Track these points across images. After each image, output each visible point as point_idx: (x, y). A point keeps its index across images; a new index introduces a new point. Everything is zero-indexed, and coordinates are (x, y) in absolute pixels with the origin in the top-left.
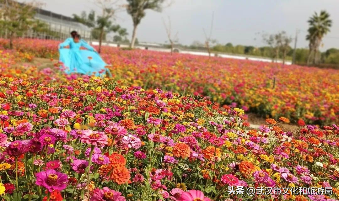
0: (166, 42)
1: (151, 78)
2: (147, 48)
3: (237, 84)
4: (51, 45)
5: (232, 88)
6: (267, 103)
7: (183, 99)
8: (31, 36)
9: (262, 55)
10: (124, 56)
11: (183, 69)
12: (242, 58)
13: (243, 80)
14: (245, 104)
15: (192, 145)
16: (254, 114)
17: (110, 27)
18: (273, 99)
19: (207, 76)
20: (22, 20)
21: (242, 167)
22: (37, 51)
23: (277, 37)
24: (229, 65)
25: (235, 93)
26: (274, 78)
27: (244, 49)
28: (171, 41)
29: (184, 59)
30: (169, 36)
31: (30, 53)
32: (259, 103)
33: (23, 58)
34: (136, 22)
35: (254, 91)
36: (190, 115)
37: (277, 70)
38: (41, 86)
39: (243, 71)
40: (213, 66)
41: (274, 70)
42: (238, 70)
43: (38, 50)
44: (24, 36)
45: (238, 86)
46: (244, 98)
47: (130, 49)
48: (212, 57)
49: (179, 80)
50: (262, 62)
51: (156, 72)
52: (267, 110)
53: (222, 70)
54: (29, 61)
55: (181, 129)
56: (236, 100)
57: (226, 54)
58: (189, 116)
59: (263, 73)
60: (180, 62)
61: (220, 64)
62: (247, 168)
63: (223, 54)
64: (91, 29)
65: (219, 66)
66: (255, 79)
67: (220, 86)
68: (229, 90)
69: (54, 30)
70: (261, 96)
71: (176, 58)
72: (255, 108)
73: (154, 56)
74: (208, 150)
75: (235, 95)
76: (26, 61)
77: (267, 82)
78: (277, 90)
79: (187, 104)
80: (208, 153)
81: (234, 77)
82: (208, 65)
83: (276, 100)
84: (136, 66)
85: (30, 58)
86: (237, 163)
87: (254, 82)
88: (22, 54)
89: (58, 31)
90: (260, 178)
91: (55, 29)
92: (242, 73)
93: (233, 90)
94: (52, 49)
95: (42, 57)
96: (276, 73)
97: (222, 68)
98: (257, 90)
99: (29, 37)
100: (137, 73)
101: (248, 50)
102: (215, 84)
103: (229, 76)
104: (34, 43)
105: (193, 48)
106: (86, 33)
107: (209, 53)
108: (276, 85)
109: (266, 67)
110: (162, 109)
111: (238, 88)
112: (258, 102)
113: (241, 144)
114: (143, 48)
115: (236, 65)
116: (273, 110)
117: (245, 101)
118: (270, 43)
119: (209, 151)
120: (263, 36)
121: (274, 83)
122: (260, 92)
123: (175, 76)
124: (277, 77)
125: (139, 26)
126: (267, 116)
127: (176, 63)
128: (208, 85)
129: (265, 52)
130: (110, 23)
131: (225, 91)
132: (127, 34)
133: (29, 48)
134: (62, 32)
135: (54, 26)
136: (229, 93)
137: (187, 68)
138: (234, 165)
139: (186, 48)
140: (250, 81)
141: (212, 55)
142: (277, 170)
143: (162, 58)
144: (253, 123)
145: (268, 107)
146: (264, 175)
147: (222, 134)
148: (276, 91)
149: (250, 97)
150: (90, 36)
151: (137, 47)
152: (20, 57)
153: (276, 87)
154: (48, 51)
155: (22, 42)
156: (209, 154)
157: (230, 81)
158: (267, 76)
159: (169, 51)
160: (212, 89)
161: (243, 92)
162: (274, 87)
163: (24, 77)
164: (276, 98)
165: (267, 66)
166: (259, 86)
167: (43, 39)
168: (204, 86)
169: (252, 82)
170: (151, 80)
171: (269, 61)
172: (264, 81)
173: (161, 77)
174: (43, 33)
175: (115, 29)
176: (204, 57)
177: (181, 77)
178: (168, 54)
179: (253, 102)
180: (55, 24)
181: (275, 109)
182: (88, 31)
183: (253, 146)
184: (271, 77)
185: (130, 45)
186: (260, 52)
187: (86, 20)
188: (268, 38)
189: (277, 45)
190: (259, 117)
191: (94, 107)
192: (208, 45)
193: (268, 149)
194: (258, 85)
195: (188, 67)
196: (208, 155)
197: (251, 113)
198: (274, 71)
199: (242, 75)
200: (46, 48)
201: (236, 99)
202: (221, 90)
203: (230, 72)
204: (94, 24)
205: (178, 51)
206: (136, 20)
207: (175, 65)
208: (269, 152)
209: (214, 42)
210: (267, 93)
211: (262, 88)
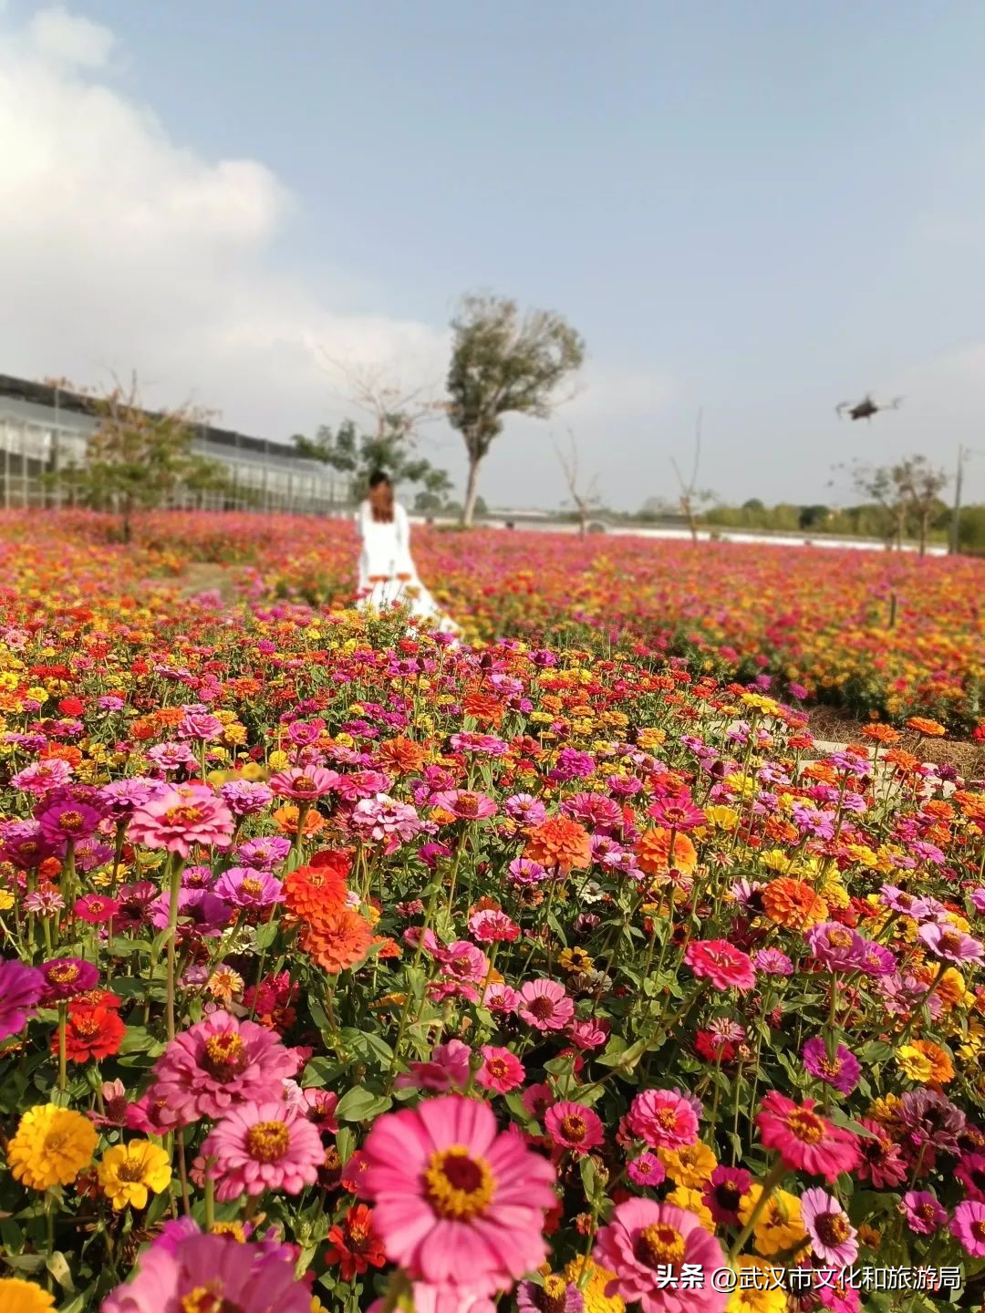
0: (564, 503)
1: (516, 610)
2: (510, 525)
3: (775, 618)
4: (238, 525)
5: (760, 630)
6: (870, 674)
7: (603, 667)
8: (184, 504)
9: (855, 531)
10: (443, 551)
11: (615, 579)
12: (795, 542)
13: (797, 605)
14: (801, 681)
15: (599, 822)
16: (832, 709)
17: (402, 467)
18: (892, 662)
19: (683, 596)
20: (157, 459)
21: (773, 901)
22: (199, 545)
23: (899, 474)
24: (755, 563)
25: (771, 646)
26: (893, 597)
27: (799, 514)
28: (577, 499)
29: (618, 551)
30: (572, 487)
31: (178, 551)
32: (847, 675)
33: (159, 566)
34: (477, 450)
35: (829, 640)
36: (615, 718)
37: (901, 573)
38: (181, 643)
39: (797, 579)
40: (704, 567)
41: (891, 574)
42: (778, 577)
43: (201, 540)
44: (164, 504)
45: (781, 624)
46: (796, 662)
47: (461, 529)
48: (703, 543)
49: (598, 611)
50: (854, 552)
51: (530, 591)
52: (873, 696)
53: (732, 580)
54: (173, 572)
55: (578, 767)
56: (773, 668)
57: (748, 533)
58: (611, 720)
59: (859, 584)
60: (604, 559)
61: (726, 561)
62: (792, 904)
63: (736, 532)
64: (345, 477)
65: (724, 567)
66: (833, 603)
67: (722, 625)
68: (750, 638)
69: (246, 485)
70: (853, 652)
71: (594, 550)
72: (835, 687)
73: (531, 545)
74: (652, 841)
75: (769, 653)
76: (165, 575)
77: (870, 609)
78: (902, 632)
79: (615, 683)
80: (652, 852)
81: (769, 598)
82: (688, 567)
83: (899, 663)
84: (474, 577)
85: (177, 566)
86: (756, 884)
87: (827, 611)
88: (155, 555)
89: (259, 487)
90: (833, 952)
91: (251, 482)
92: (794, 586)
93: (764, 637)
94: (238, 538)
95: (211, 560)
96: (899, 583)
97: (733, 574)
98: (837, 635)
99: (179, 508)
100: (474, 598)
101: (809, 519)
102: (707, 619)
103: (751, 594)
104: (191, 523)
105: (646, 519)
106: (337, 489)
107: (694, 530)
108: (900, 616)
109: (865, 565)
110: (512, 701)
111: (778, 631)
112: (843, 670)
113: (778, 810)
114: (500, 525)
115: (774, 564)
116: (890, 696)
117: (802, 668)
118: (876, 494)
119: (653, 847)
120: (855, 474)
121: (893, 611)
122: (848, 640)
123: (586, 600)
124: (902, 593)
125: (484, 461)
126: (874, 714)
127: (595, 563)
128: (687, 623)
129: (862, 521)
130: (400, 454)
131: (739, 639)
132: (449, 486)
133: (177, 538)
134: (269, 488)
135: (245, 471)
136: (751, 646)
137: (625, 577)
138: (748, 894)
139: (625, 519)
140: (816, 610)
141: (703, 536)
142: (901, 909)
143: (551, 552)
144: (829, 738)
145: (873, 687)
146: (849, 941)
147: (714, 781)
148: (898, 636)
149: (816, 656)
150: (349, 497)
151: (482, 523)
152: (149, 562)
153: (898, 621)
154: (226, 542)
155: (157, 521)
156: (655, 858)
157: (753, 611)
158: (868, 591)
159: (573, 529)
160: (699, 635)
161: (793, 643)
162: (892, 623)
163: (142, 617)
164: (900, 658)
165: (871, 561)
166: (843, 624)
167: (217, 511)
168: (674, 628)
169: (823, 611)
170: (517, 616)
171: (879, 547)
172: (862, 606)
173: (546, 604)
174: (217, 495)
175: (414, 473)
176: (676, 543)
177: (605, 603)
178: (572, 537)
179: (826, 673)
180: (251, 467)
181: (899, 692)
182: (342, 484)
183: (811, 827)
184: (880, 594)
185: (462, 515)
186: (847, 521)
187: (330, 450)
188: (871, 479)
189: (898, 500)
190: (847, 717)
191: (331, 701)
192: (687, 508)
193: (875, 825)
194: (841, 619)
195: (631, 573)
196: (651, 861)
197: (823, 706)
198: (894, 576)
199: (792, 592)
200: (222, 536)
201: (775, 663)
202: (727, 637)
203: (756, 582)
204: (353, 459)
205: (601, 529)
206: (475, 445)
207: (592, 568)
208: (879, 835)
209: (706, 496)
210: (870, 642)
211: (852, 627)
